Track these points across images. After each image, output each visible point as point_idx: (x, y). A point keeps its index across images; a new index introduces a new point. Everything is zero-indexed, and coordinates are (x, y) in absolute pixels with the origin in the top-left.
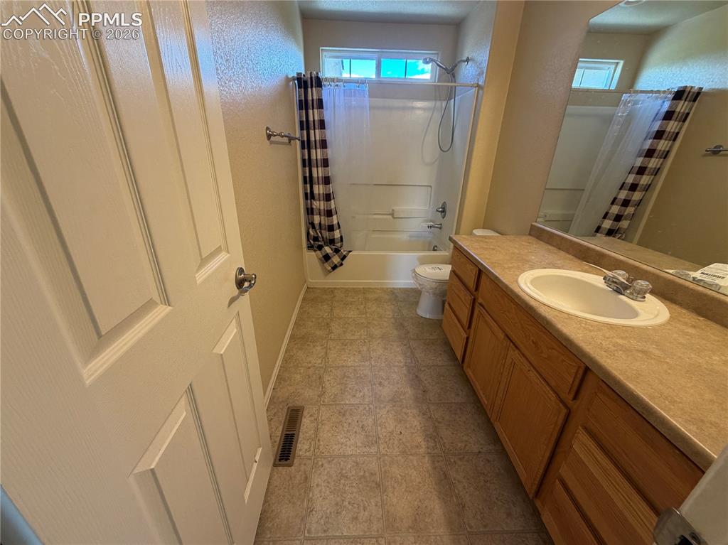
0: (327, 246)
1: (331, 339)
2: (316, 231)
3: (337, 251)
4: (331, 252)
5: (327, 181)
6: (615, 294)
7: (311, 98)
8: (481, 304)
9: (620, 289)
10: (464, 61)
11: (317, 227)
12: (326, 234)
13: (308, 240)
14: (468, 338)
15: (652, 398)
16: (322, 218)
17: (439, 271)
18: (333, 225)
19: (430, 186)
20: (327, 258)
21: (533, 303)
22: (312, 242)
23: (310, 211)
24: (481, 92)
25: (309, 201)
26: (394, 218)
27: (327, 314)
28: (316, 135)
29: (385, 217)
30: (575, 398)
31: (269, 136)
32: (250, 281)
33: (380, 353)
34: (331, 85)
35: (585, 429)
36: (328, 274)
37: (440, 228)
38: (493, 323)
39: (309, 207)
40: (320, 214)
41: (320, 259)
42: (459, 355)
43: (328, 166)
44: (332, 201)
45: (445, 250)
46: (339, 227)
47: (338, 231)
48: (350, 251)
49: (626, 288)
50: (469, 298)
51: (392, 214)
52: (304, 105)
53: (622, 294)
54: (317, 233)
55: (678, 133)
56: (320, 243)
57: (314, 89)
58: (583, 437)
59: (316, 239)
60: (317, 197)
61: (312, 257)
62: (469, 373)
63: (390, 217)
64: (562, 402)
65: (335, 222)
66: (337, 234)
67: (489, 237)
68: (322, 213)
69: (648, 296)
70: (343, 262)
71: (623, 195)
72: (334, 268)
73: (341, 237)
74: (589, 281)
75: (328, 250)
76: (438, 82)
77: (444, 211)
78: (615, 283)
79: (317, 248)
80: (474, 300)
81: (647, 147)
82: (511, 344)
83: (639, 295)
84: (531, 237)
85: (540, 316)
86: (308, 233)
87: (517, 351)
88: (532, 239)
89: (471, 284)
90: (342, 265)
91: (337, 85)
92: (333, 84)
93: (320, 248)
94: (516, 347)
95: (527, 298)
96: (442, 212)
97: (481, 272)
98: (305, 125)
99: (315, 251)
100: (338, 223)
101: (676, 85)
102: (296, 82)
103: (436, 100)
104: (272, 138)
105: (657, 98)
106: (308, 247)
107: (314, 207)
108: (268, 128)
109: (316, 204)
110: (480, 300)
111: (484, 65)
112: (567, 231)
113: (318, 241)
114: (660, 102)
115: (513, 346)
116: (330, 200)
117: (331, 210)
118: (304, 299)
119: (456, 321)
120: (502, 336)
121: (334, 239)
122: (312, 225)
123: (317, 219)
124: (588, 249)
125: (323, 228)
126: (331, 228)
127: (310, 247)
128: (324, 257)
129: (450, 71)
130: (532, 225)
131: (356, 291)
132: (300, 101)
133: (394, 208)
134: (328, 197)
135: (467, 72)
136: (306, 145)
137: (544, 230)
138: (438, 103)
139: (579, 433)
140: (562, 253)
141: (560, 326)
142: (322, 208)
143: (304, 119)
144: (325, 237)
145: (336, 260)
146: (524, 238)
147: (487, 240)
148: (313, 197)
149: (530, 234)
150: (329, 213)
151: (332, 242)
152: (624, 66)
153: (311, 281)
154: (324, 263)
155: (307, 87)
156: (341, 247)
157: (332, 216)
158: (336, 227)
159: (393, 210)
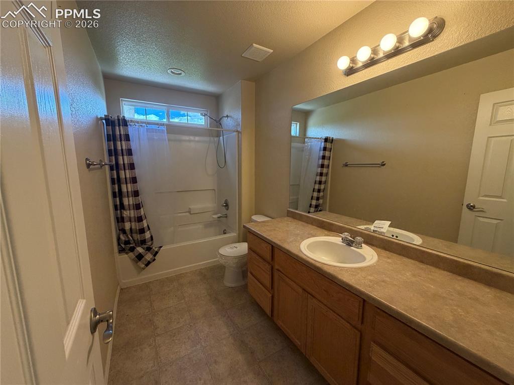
0: (139, 246)
1: (159, 335)
2: (127, 236)
3: (149, 249)
4: (143, 251)
5: (136, 194)
6: (347, 247)
7: (118, 133)
8: (278, 270)
9: (349, 243)
10: (225, 117)
11: (128, 232)
12: (137, 237)
13: (119, 244)
14: (273, 297)
15: (406, 311)
16: (133, 224)
17: (235, 249)
18: (144, 228)
19: (214, 190)
20: (140, 257)
21: (318, 265)
22: (123, 246)
23: (120, 220)
24: (240, 134)
25: (119, 211)
26: (191, 214)
27: (147, 311)
28: (124, 160)
29: (184, 214)
30: (362, 323)
31: (88, 166)
32: (108, 321)
33: (206, 332)
34: (136, 125)
35: (374, 342)
36: (142, 271)
37: (226, 217)
38: (292, 283)
39: (119, 216)
40: (130, 221)
41: (133, 260)
42: (268, 312)
43: (136, 182)
44: (142, 209)
45: (233, 232)
46: (149, 229)
47: (148, 232)
48: (161, 247)
49: (352, 242)
50: (268, 267)
51: (189, 212)
52: (111, 138)
53: (351, 246)
54: (128, 237)
55: (330, 157)
56: (131, 245)
57: (121, 127)
58: (375, 348)
59: (127, 242)
60: (127, 207)
61: (126, 259)
62: (280, 323)
63: (187, 214)
64: (354, 327)
65: (145, 225)
66: (147, 235)
67: (267, 222)
68: (133, 220)
69: (363, 245)
70: (156, 258)
71: (317, 187)
72: (148, 264)
73: (152, 237)
74: (333, 241)
75: (140, 250)
76: (210, 127)
77: (227, 206)
78: (347, 240)
79: (129, 250)
80: (272, 268)
81: (320, 163)
82: (309, 295)
83: (359, 245)
84: (288, 218)
85: (326, 272)
86: (119, 239)
87: (314, 299)
88: (290, 219)
89: (269, 257)
90: (154, 260)
91: (141, 126)
92: (137, 124)
93: (132, 250)
94: (313, 296)
95: (313, 262)
96: (225, 206)
97: (274, 248)
98: (113, 153)
99: (127, 253)
100: (148, 225)
101: (324, 136)
102: (104, 121)
103: (210, 136)
104: (91, 167)
105: (319, 141)
106: (119, 251)
107: (125, 216)
108: (87, 159)
109: (126, 214)
110: (276, 267)
111: (240, 120)
112: (297, 209)
113: (130, 244)
114: (320, 143)
115: (311, 296)
116: (140, 208)
117: (141, 216)
118: (120, 302)
119: (261, 286)
120: (300, 290)
121: (145, 239)
122: (123, 231)
123: (127, 226)
124: (323, 221)
125: (134, 231)
126: (142, 231)
127: (122, 251)
128: (136, 257)
129: (217, 121)
130: (287, 210)
131: (170, 280)
132: (108, 135)
133: (190, 207)
134: (138, 207)
135: (228, 123)
136: (115, 167)
137: (296, 213)
138: (212, 139)
139: (372, 347)
140: (310, 226)
141: (340, 277)
142: (132, 215)
143: (113, 148)
144: (136, 239)
145: (149, 257)
146: (286, 219)
147: (267, 224)
148: (122, 207)
149: (288, 216)
150: (140, 219)
151: (143, 242)
152: (300, 125)
153: (124, 281)
154: (137, 263)
155: (115, 126)
156: (152, 244)
157: (142, 221)
158: (146, 229)
159: (190, 209)
